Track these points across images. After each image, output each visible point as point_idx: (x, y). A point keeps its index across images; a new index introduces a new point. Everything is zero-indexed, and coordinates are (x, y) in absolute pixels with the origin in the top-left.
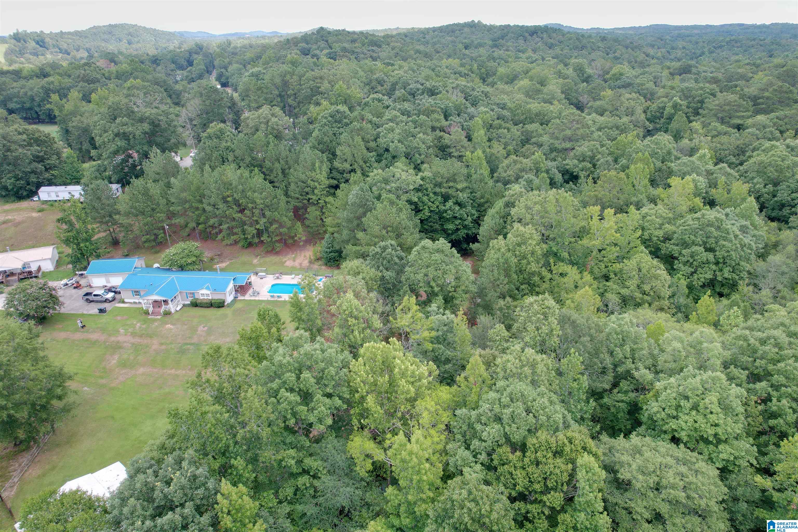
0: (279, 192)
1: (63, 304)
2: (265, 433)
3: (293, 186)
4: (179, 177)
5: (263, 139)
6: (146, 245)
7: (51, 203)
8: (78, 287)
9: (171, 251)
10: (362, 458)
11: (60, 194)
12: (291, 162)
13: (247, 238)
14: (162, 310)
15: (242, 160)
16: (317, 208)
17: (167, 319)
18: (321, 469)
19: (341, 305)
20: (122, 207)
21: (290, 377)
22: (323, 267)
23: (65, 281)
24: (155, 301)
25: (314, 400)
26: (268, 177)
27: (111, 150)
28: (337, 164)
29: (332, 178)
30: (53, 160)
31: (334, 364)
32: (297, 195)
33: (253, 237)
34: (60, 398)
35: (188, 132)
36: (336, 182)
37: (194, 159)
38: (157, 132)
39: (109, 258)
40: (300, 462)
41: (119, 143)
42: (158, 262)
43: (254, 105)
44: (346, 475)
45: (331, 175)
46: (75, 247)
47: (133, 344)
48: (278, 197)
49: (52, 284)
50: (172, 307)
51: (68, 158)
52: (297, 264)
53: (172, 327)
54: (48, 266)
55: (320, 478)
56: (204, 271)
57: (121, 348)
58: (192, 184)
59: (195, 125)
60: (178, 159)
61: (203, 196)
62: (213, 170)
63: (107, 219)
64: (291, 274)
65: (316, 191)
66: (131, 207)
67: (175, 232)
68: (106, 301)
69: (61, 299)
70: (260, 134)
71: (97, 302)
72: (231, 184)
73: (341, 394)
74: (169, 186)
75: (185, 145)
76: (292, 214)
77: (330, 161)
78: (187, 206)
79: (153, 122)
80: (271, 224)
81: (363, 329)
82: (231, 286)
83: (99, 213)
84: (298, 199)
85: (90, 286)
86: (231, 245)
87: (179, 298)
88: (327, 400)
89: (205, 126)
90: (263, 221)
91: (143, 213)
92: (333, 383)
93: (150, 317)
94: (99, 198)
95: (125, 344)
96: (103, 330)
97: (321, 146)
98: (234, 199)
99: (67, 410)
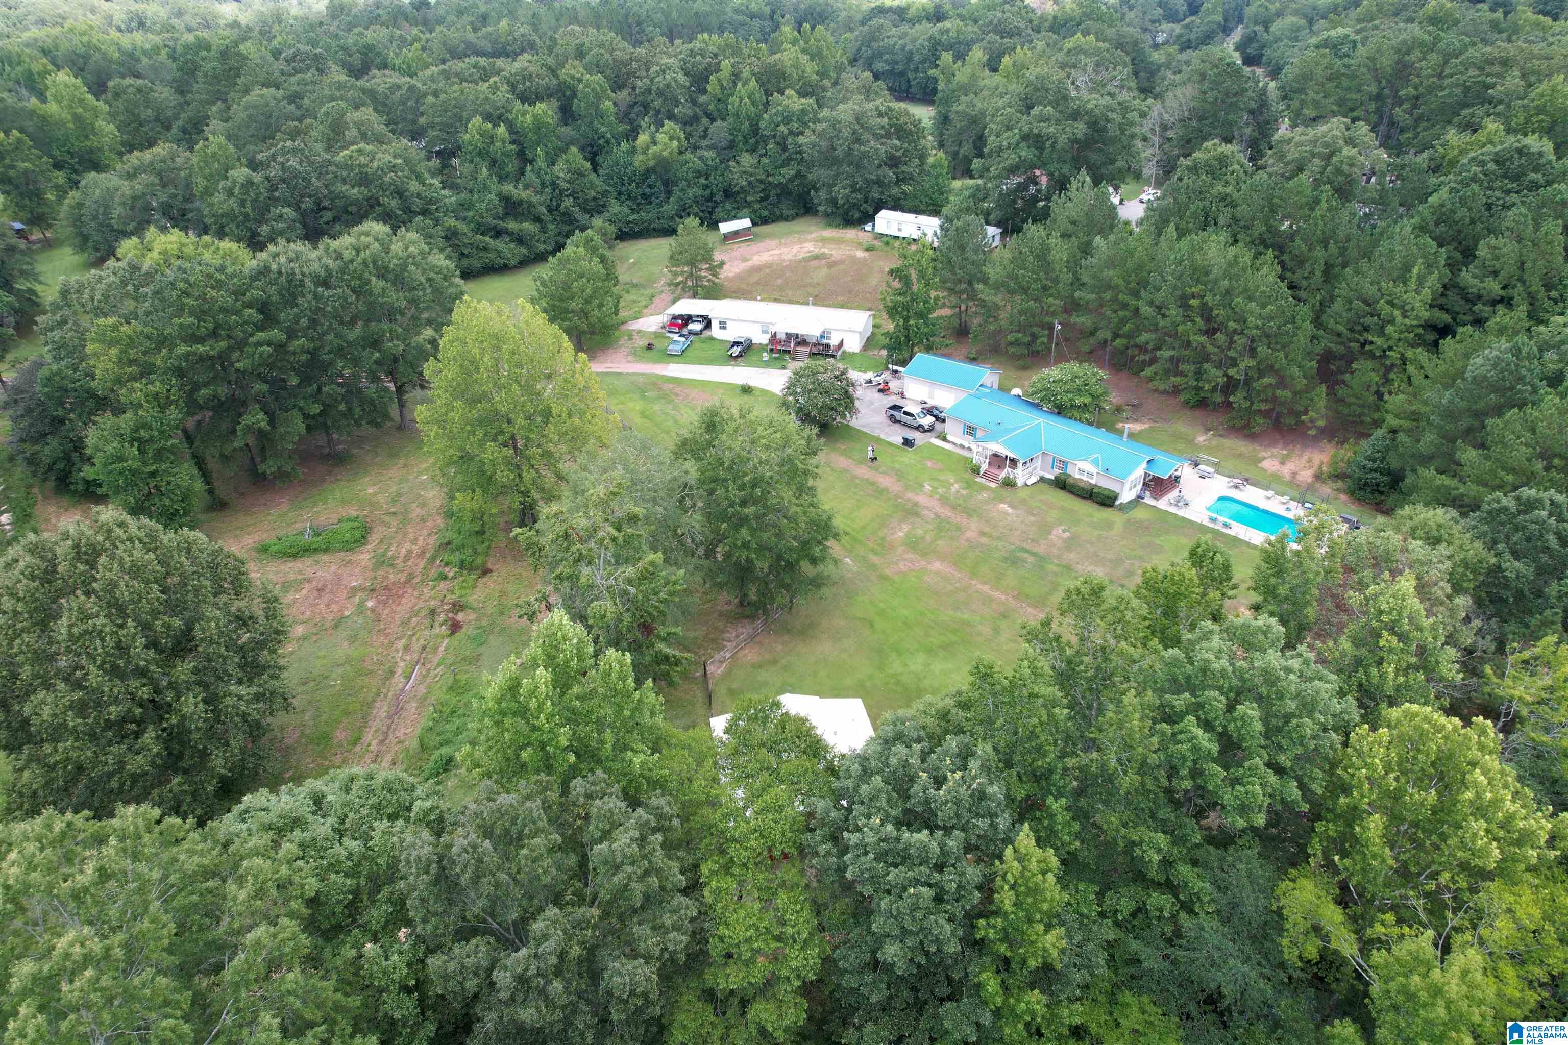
0: (1304, 310)
1: (857, 412)
2: (1128, 781)
3: (1338, 306)
4: (1112, 237)
5: (1308, 192)
6: (1012, 350)
7: (888, 240)
8: (884, 390)
9: (1053, 373)
10: (1301, 928)
11: (903, 227)
12: (1353, 253)
13: (1202, 388)
14: (1003, 474)
15: (1246, 227)
16: (1377, 366)
17: (1006, 492)
18: (1206, 899)
19: (1376, 596)
20: (993, 272)
21: (1216, 700)
22: (1343, 497)
23: (870, 375)
24: (996, 455)
25: (1247, 764)
26: (1288, 274)
27: (1008, 162)
28: (1468, 277)
29: (1442, 308)
30: (912, 168)
31: (1318, 715)
32: (1341, 328)
33: (1214, 389)
34: (814, 561)
35: (1150, 151)
36: (1447, 318)
37: (1150, 208)
38: (1097, 142)
39: (945, 356)
40: (1167, 863)
41: (1023, 153)
42: (1022, 387)
43: (1309, 112)
44: (1253, 938)
45: (1442, 301)
46: (901, 322)
47: (938, 516)
48: (1299, 322)
49: (854, 375)
50: (1021, 476)
51: (934, 166)
52: (1286, 471)
53: (1010, 510)
54: (853, 345)
55: (1197, 914)
56: (1098, 427)
57: (917, 514)
58: (1132, 256)
59: (1169, 140)
60: (1116, 200)
61: (1143, 283)
62: (1179, 238)
63: (963, 286)
64: (1266, 488)
65: (1389, 329)
66: (1011, 276)
67: (1067, 340)
68: (920, 428)
69: (857, 403)
70: (1304, 178)
71: (905, 425)
72: (1207, 274)
73: (1306, 780)
74: (1086, 249)
75: (1138, 176)
76: (1314, 364)
77: (1453, 266)
78: (1107, 296)
79: (1095, 123)
80: (1261, 374)
81: (1409, 667)
82: (1139, 472)
83: (954, 274)
84: (1339, 335)
85: (902, 395)
86: (1164, 392)
87: (1038, 463)
88: (1272, 778)
89: (1188, 145)
90: (1248, 362)
91: (1025, 291)
92: (1299, 751)
93: (978, 480)
94: (962, 248)
95: (925, 512)
96: (899, 475)
97: (1443, 228)
98: (1204, 304)
99: (817, 583)
